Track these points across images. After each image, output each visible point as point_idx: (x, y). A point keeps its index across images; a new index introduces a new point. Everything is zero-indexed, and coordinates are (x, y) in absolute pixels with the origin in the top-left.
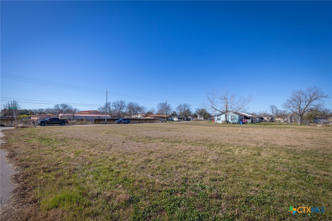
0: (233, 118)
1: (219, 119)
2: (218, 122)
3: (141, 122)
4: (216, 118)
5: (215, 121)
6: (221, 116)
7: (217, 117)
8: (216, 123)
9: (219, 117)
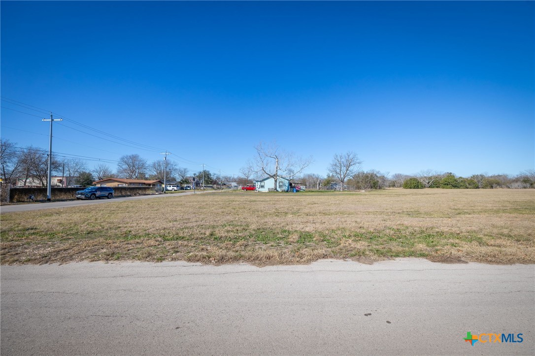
0: (281, 184)
1: (262, 187)
2: (262, 190)
3: (123, 193)
4: (258, 185)
5: (257, 189)
6: (265, 181)
7: (259, 183)
8: (259, 192)
9: (262, 184)
